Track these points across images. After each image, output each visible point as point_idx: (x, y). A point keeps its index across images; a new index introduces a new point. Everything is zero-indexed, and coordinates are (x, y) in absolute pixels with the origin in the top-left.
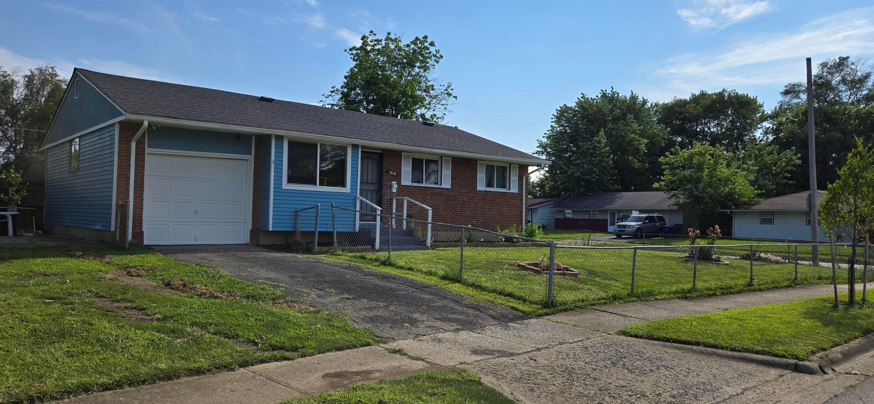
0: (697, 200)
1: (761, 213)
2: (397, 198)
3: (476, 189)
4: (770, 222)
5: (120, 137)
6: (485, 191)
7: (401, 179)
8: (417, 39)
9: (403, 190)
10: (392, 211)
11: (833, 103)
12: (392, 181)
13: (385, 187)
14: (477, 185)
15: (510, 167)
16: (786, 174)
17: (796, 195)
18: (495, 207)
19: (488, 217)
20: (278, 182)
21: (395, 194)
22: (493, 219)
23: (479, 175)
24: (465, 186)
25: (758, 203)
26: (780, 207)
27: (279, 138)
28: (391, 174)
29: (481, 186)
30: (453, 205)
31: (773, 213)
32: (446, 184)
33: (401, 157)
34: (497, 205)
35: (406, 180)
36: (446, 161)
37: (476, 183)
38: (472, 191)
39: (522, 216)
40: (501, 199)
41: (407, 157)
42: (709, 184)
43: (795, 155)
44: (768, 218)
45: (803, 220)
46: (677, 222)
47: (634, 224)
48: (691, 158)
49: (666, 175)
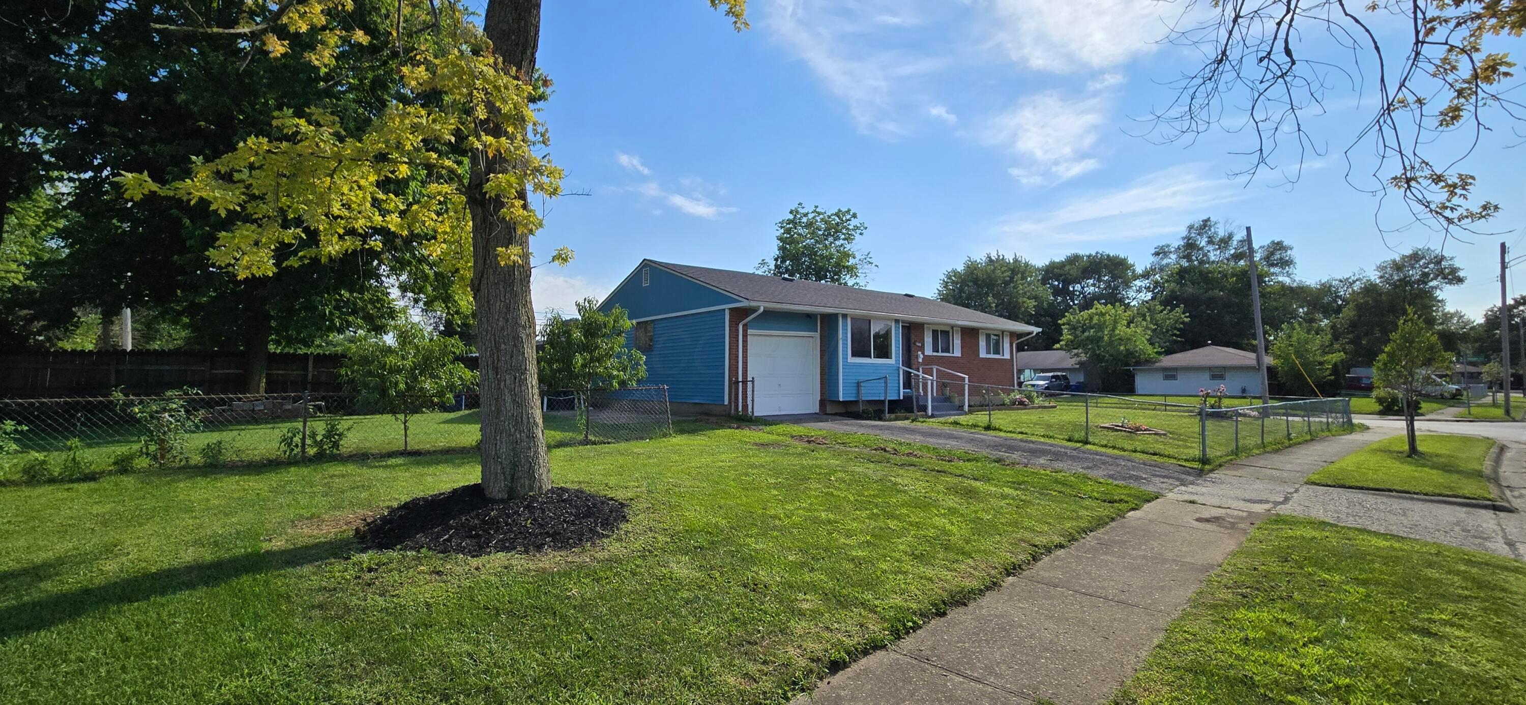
0: (1097, 358)
1: (1164, 369)
2: (924, 367)
4: (1174, 377)
5: (730, 321)
7: (924, 350)
8: (840, 211)
9: (928, 360)
11: (1201, 262)
12: (919, 350)
13: (913, 358)
15: (1003, 334)
16: (1175, 332)
17: (1195, 351)
18: (993, 372)
19: (989, 382)
20: (845, 358)
21: (921, 363)
22: (992, 384)
23: (981, 343)
25: (1160, 361)
26: (1183, 364)
27: (845, 316)
28: (918, 345)
29: (983, 354)
31: (1177, 369)
32: (957, 353)
33: (924, 328)
35: (929, 351)
36: (957, 331)
37: (979, 351)
41: (929, 329)
42: (1111, 343)
43: (1184, 313)
44: (1170, 374)
45: (1207, 376)
46: (1082, 380)
47: (1042, 383)
48: (1091, 319)
49: (1066, 335)
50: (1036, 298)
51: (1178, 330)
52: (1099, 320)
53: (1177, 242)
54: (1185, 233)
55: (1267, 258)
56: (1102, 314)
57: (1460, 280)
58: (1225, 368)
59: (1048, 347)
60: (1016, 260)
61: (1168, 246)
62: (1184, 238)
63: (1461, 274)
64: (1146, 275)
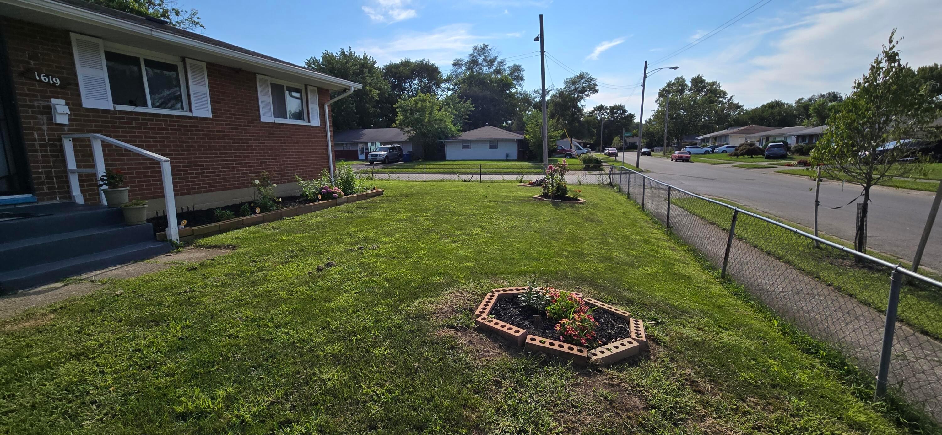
0: (421, 134)
1: (463, 142)
2: (74, 136)
3: (260, 120)
4: (469, 147)
6: (275, 124)
7: (79, 95)
9: (90, 120)
10: (65, 166)
11: (479, 73)
12: (50, 98)
13: (28, 111)
14: (259, 114)
15: (306, 89)
17: (479, 129)
18: (292, 146)
19: (283, 161)
21: (66, 128)
22: (291, 164)
23: (261, 100)
24: (239, 115)
25: (460, 136)
26: (472, 138)
28: (40, 80)
29: (267, 116)
30: (221, 146)
31: (470, 141)
32: (202, 110)
33: (70, 44)
34: (294, 143)
35: (97, 98)
36: (194, 67)
37: (259, 111)
38: (253, 123)
39: (328, 156)
40: (299, 135)
41: (89, 47)
42: (430, 122)
43: (471, 104)
44: (467, 145)
45: (487, 146)
46: (411, 150)
47: (383, 153)
48: (416, 103)
49: (400, 117)
50: (379, 89)
51: (468, 115)
52: (422, 105)
53: (466, 58)
54: (471, 52)
55: (511, 74)
56: (424, 101)
57: (597, 91)
58: (497, 141)
59: (388, 126)
60: (365, 58)
61: (462, 61)
62: (471, 55)
63: (597, 88)
64: (448, 80)
